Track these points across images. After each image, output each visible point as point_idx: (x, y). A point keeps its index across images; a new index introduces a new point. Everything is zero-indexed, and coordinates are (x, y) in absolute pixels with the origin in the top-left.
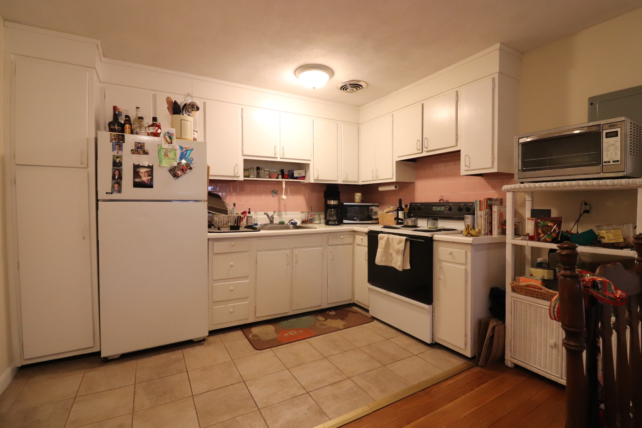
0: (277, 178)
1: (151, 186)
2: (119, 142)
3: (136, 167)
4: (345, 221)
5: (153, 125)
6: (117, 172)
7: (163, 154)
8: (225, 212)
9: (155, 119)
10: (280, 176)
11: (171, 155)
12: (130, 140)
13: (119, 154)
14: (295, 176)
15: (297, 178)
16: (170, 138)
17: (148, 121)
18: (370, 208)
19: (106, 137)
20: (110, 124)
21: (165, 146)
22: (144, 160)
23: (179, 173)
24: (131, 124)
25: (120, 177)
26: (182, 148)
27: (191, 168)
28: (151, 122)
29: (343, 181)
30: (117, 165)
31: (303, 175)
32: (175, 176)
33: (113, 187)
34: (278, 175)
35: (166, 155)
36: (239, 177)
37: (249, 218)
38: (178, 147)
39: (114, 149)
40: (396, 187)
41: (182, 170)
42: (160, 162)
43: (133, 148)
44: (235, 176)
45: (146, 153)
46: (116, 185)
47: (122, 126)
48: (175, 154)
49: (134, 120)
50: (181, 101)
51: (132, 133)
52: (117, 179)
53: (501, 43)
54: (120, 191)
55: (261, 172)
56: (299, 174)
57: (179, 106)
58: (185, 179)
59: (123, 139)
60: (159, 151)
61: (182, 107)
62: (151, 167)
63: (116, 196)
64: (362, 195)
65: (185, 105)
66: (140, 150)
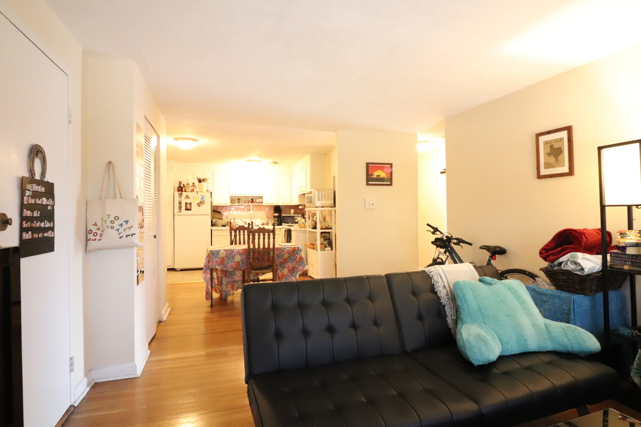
0: (249, 203)
1: (191, 210)
2: (181, 195)
3: (186, 204)
4: (283, 224)
5: (193, 186)
6: (180, 206)
7: (195, 198)
8: (222, 219)
9: (193, 184)
10: (250, 202)
11: (198, 198)
12: (184, 194)
13: (181, 199)
14: (257, 202)
15: (258, 203)
16: (197, 192)
17: (191, 184)
18: (295, 217)
19: (177, 194)
20: (178, 188)
21: (196, 195)
22: (188, 201)
23: (200, 205)
24: (185, 187)
25: (181, 207)
26: (201, 196)
27: (204, 203)
28: (192, 185)
29: (282, 204)
30: (180, 203)
31: (262, 201)
32: (199, 206)
33: (179, 211)
34: (249, 202)
35: (196, 198)
36: (228, 204)
37: (234, 222)
38: (200, 196)
39: (179, 198)
40: (303, 207)
41: (202, 204)
42: (194, 201)
43: (185, 197)
44: (226, 204)
45: (189, 198)
46: (180, 210)
47: (182, 188)
48: (199, 198)
49: (186, 185)
50: (202, 177)
51: (185, 191)
52: (180, 208)
53: (310, 154)
54: (181, 212)
55: (241, 201)
56: (259, 201)
57: (201, 180)
58: (203, 206)
59: (182, 194)
60: (193, 198)
61: (202, 180)
62: (190, 204)
63: (180, 213)
64: (295, 210)
65: (203, 179)
66: (187, 197)
